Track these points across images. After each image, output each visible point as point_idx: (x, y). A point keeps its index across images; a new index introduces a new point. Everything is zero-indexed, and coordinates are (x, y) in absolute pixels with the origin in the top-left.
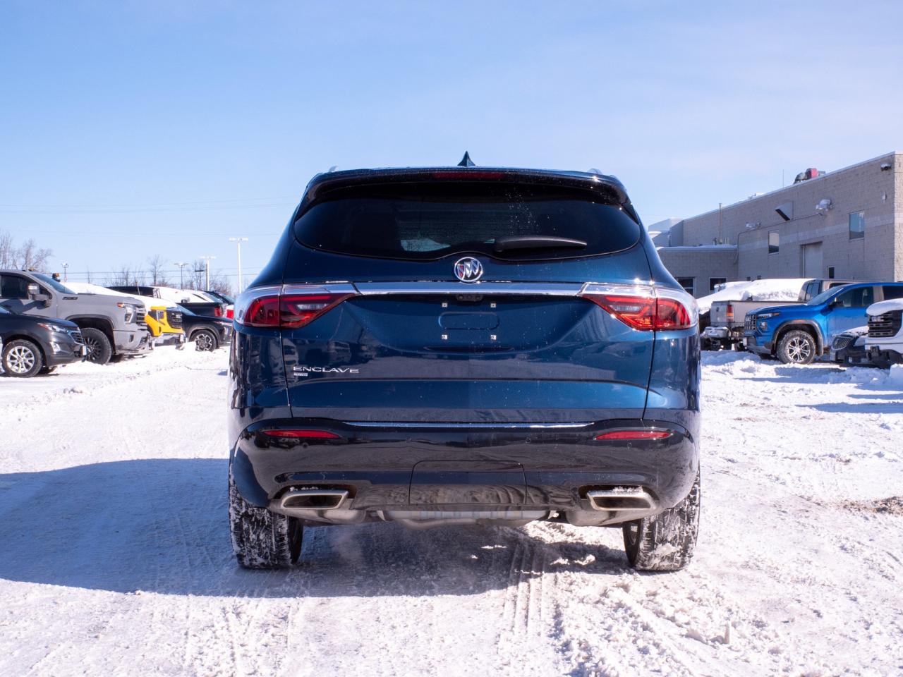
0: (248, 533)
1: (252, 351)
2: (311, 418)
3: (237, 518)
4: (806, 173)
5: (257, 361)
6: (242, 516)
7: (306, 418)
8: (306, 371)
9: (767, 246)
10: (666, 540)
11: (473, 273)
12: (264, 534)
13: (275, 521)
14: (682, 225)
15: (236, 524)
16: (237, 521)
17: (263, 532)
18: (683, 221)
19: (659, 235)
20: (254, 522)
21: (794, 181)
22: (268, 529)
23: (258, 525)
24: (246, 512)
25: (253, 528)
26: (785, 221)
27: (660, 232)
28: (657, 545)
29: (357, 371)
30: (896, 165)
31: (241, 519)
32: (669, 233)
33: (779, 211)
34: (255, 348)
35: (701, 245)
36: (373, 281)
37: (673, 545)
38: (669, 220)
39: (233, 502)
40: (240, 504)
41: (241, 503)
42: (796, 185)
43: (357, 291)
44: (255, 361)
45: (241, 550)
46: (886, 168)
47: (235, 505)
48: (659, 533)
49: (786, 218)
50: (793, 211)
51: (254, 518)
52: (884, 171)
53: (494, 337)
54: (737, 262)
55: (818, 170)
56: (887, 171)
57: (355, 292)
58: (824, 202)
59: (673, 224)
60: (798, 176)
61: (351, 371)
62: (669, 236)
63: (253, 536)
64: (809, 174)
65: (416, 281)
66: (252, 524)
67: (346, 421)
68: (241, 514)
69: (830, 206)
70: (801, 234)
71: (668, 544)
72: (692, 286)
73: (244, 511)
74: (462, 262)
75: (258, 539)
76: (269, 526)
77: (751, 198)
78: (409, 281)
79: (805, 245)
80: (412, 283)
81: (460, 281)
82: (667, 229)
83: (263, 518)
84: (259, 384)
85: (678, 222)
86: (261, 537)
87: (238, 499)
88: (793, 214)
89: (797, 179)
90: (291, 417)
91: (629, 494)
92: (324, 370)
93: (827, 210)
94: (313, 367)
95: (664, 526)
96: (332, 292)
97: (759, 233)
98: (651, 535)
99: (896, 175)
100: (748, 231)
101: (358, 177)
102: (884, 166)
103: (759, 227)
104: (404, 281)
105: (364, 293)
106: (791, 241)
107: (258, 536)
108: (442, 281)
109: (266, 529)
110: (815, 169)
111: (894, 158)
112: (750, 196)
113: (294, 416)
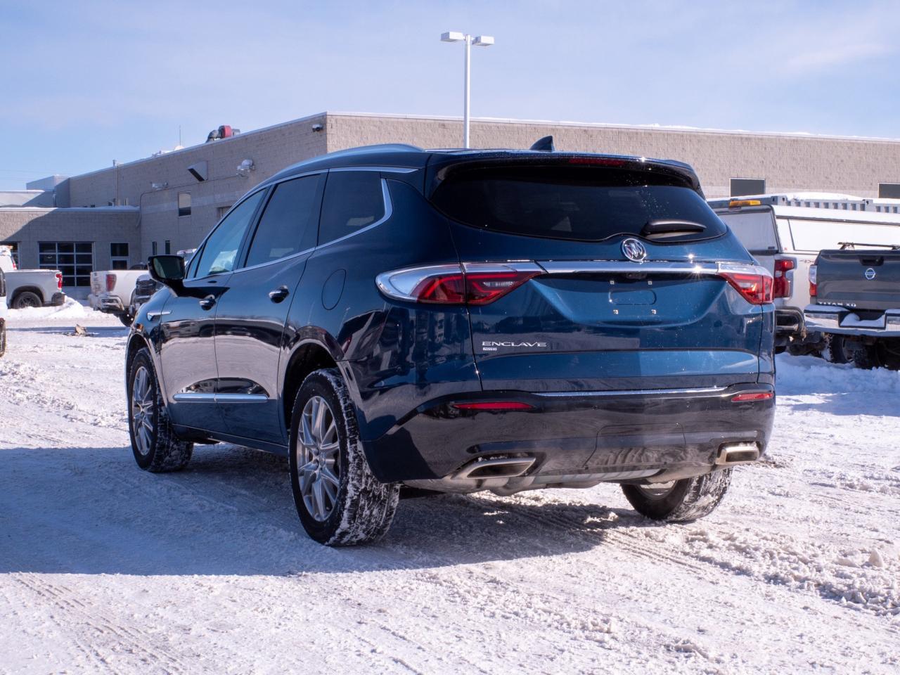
0: (362, 509)
1: (419, 329)
2: (502, 390)
3: (355, 495)
4: (219, 130)
5: (425, 338)
6: (360, 493)
7: (496, 390)
8: (495, 346)
9: (177, 209)
10: (709, 492)
11: (639, 254)
12: (377, 510)
13: (389, 495)
14: (68, 183)
15: (352, 501)
16: (355, 497)
17: (378, 507)
18: (69, 179)
19: (43, 194)
20: (370, 498)
21: (207, 139)
22: (382, 504)
23: (374, 501)
24: (365, 488)
25: (368, 505)
26: (198, 182)
27: (42, 191)
28: (700, 496)
29: (544, 345)
30: (328, 126)
31: (359, 496)
32: (54, 191)
33: (192, 171)
34: (423, 327)
35: (93, 206)
36: (554, 260)
37: (712, 496)
38: (53, 177)
39: (353, 479)
40: (360, 481)
41: (361, 479)
42: (210, 143)
43: (544, 269)
44: (422, 337)
45: (349, 528)
46: (318, 129)
47: (355, 482)
48: (705, 485)
49: (200, 179)
50: (208, 170)
51: (371, 494)
52: (316, 132)
53: (655, 312)
54: (140, 225)
55: (232, 128)
56: (318, 133)
57: (541, 270)
58: (246, 162)
59: (58, 182)
60: (211, 134)
61: (539, 345)
62: (54, 195)
63: (367, 512)
64: (222, 131)
65: (592, 260)
66: (368, 499)
67: (536, 392)
68: (360, 490)
69: (252, 166)
70: (218, 196)
71: (709, 495)
72: (91, 252)
73: (363, 487)
74: (627, 243)
75: (371, 515)
76: (384, 501)
77: (155, 155)
78: (586, 260)
79: (222, 208)
80: (589, 262)
81: (629, 260)
82: (52, 187)
83: (380, 494)
84: (426, 362)
85: (62, 180)
86: (374, 513)
87: (358, 475)
88: (208, 174)
89: (210, 137)
90: (481, 390)
91: (742, 448)
92: (513, 345)
93: (249, 171)
94: (502, 342)
95: (710, 479)
96: (518, 270)
97: (166, 194)
98: (697, 489)
99: (329, 137)
100: (153, 191)
101: (499, 159)
102: (315, 126)
103: (166, 188)
104: (582, 260)
105: (550, 271)
106: (206, 204)
107: (371, 512)
108: (614, 260)
109: (381, 504)
110: (229, 127)
111: (326, 119)
112: (154, 153)
113: (484, 389)
